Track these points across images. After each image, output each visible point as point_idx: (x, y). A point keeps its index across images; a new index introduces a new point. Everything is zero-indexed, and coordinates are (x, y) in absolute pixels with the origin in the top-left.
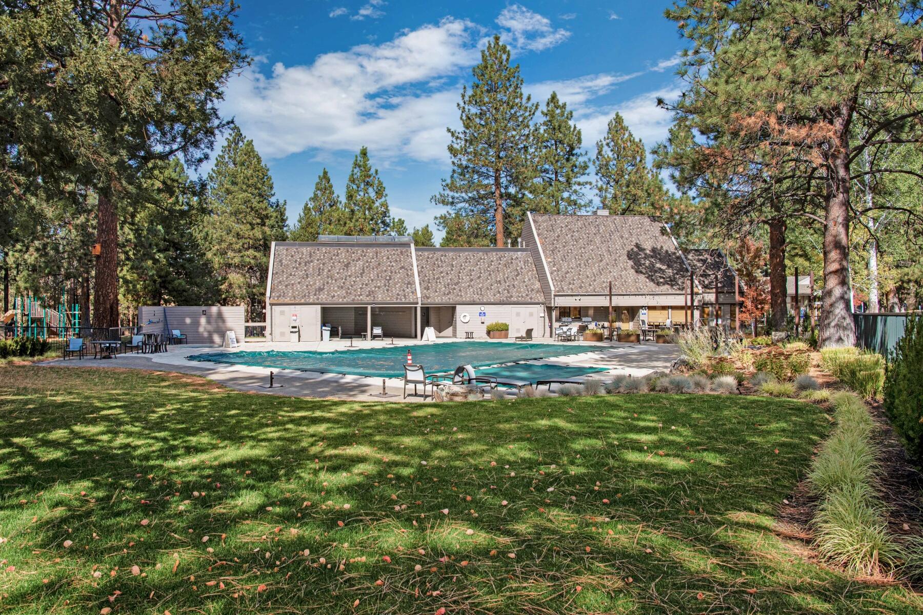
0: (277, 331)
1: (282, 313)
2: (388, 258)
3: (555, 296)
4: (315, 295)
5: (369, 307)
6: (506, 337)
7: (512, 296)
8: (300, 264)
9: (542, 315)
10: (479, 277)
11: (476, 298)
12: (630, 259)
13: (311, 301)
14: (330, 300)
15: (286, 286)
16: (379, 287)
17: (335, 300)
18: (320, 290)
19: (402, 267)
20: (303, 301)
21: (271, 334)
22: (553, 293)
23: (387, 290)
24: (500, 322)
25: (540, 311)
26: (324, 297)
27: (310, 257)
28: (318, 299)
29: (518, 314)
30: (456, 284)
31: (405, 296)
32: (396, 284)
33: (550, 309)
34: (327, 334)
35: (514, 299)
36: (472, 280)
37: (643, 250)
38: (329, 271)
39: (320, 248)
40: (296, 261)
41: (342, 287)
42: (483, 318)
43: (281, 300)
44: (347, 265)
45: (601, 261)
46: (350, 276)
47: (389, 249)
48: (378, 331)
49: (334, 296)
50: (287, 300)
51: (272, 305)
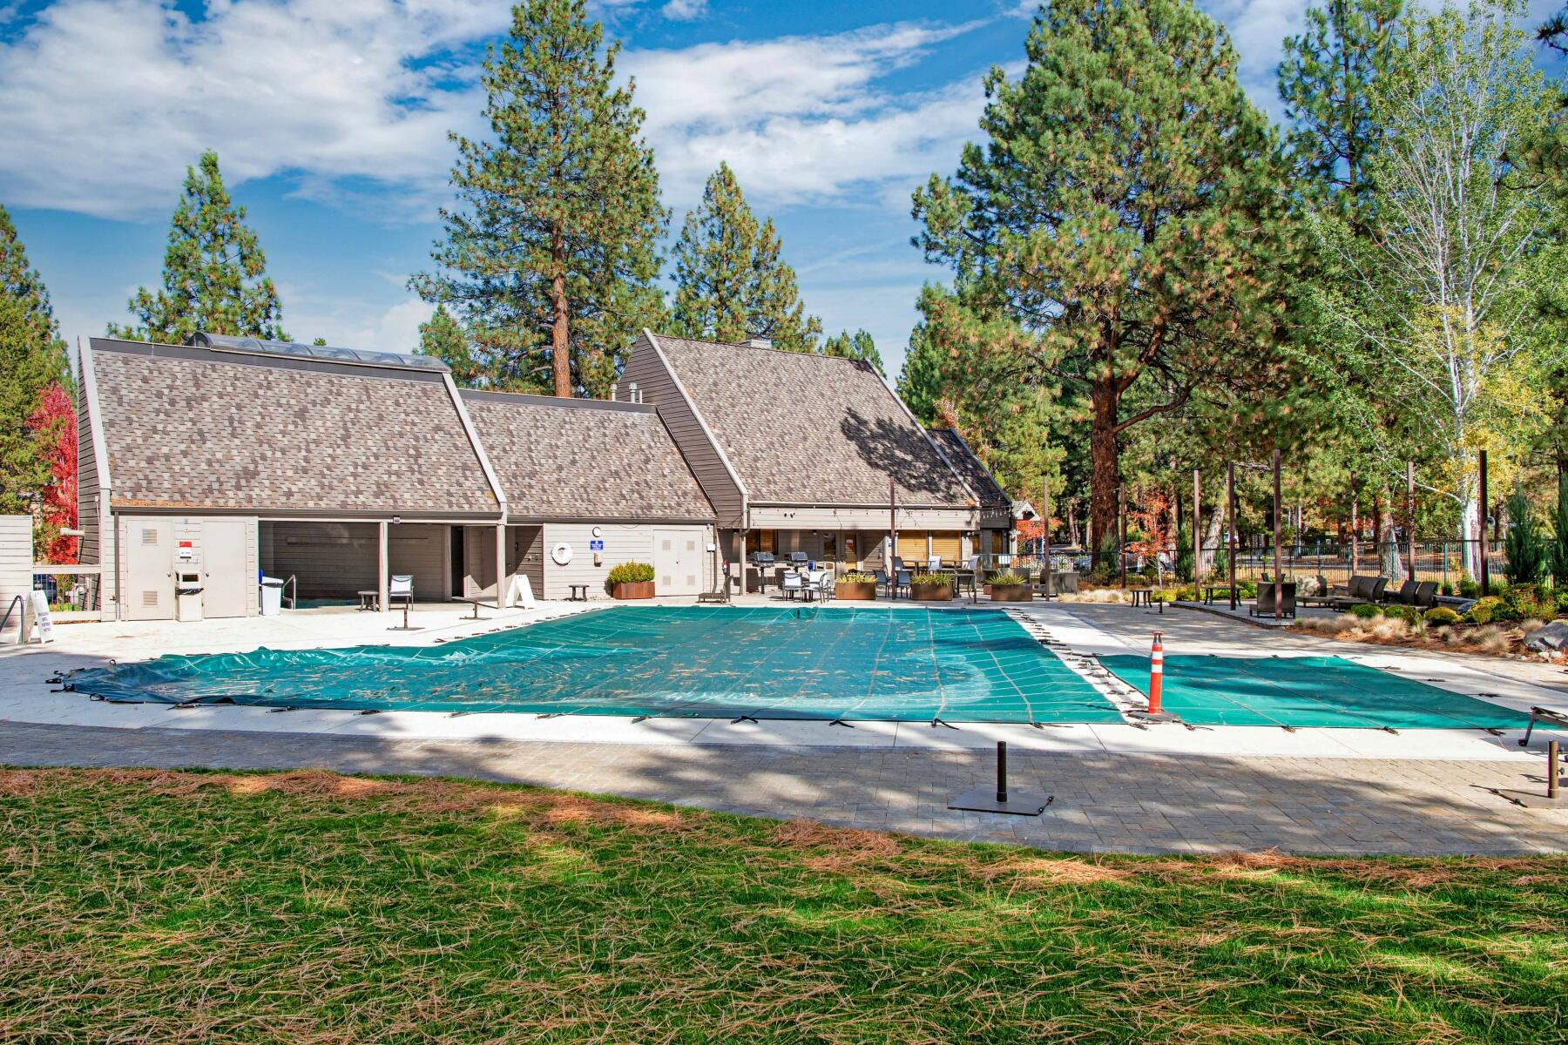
0: (133, 590)
1: (149, 537)
2: (397, 404)
3: (751, 506)
4: (238, 487)
5: (384, 523)
6: (651, 594)
7: (650, 507)
8: (172, 403)
9: (712, 547)
10: (574, 462)
11: (582, 508)
12: (850, 438)
13: (232, 504)
14: (281, 502)
15: (150, 461)
16: (397, 474)
17: (297, 502)
18: (250, 475)
19: (438, 429)
20: (208, 503)
21: (116, 598)
22: (746, 501)
23: (421, 482)
24: (638, 562)
25: (705, 538)
26: (262, 495)
27: (197, 385)
28: (250, 499)
29: (666, 545)
30: (532, 475)
31: (465, 496)
32: (435, 467)
33: (726, 536)
34: (274, 596)
35: (657, 513)
36: (560, 468)
37: (865, 423)
38: (259, 426)
39: (218, 365)
40: (160, 395)
41: (305, 471)
42: (599, 553)
43: (145, 500)
44: (302, 414)
45: (805, 439)
46: (317, 443)
47: (394, 381)
48: (403, 585)
49: (289, 494)
50: (163, 501)
51: (117, 512)
